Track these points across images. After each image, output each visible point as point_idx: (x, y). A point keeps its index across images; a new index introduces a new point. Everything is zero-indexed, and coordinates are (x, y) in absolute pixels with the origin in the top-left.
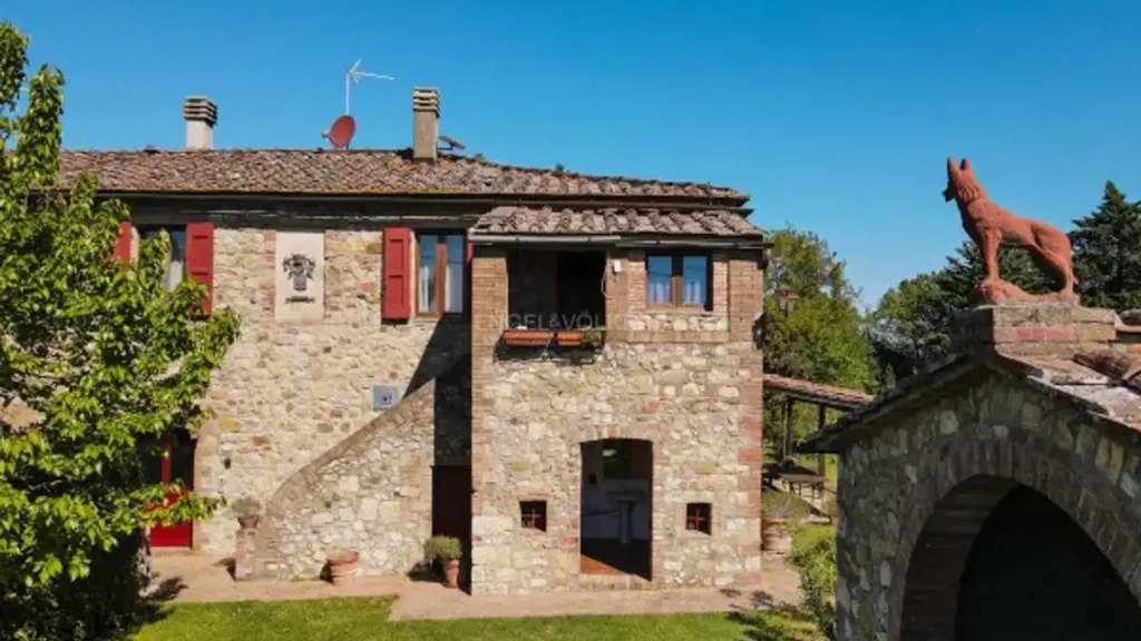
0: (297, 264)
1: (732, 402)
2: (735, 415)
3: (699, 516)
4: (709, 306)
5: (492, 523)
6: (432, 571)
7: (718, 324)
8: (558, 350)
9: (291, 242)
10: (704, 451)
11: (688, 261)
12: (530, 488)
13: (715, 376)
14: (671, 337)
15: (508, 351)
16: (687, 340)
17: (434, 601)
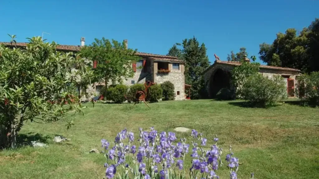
1: (182, 80)
2: (182, 81)
3: (178, 93)
4: (179, 69)
7: (180, 71)
10: (179, 85)
11: (176, 64)
13: (180, 77)
14: (175, 73)
16: (177, 73)
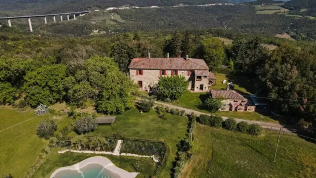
0: (183, 73)
3: (205, 88)
5: (196, 88)
6: (191, 90)
7: (207, 79)
8: (199, 80)
9: (182, 71)
10: (206, 85)
12: (197, 86)
14: (204, 80)
15: (197, 80)
17: (192, 91)
